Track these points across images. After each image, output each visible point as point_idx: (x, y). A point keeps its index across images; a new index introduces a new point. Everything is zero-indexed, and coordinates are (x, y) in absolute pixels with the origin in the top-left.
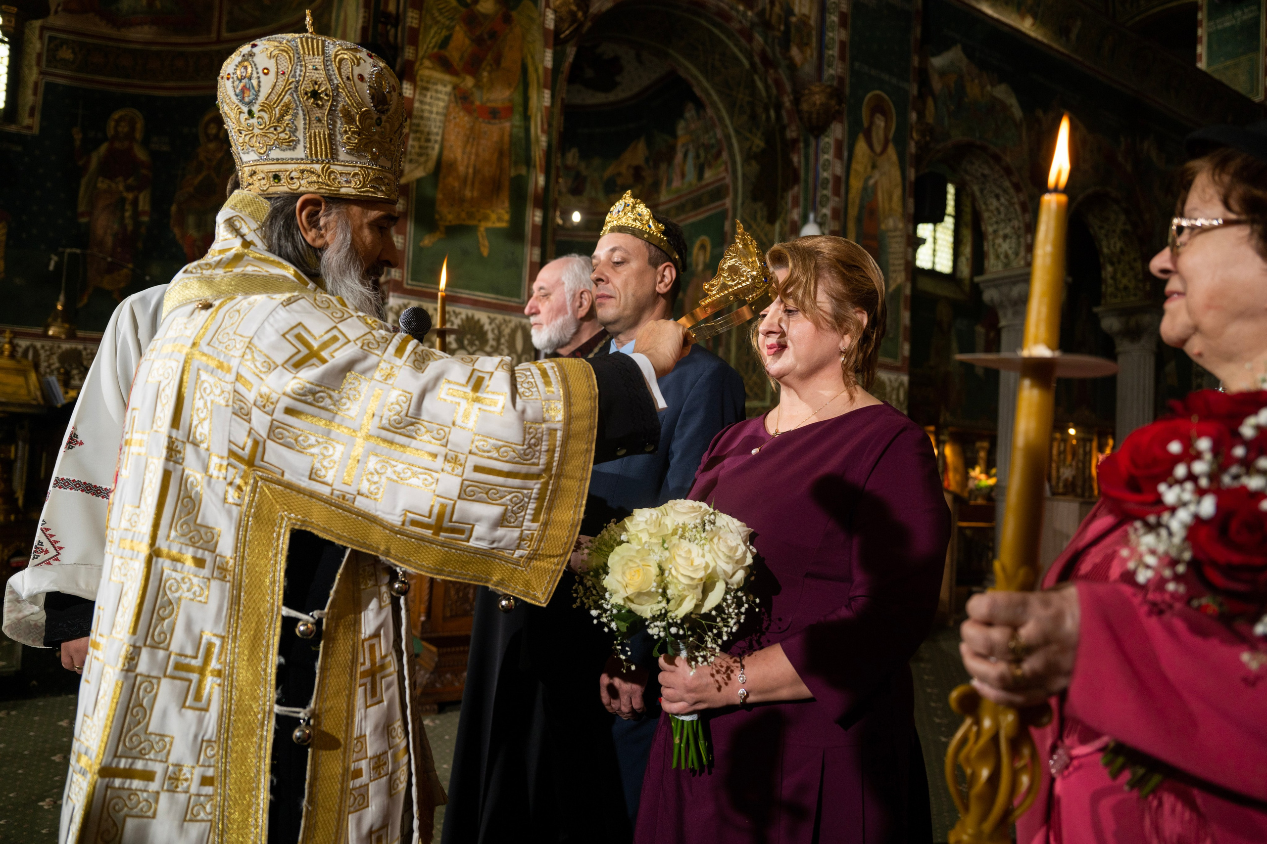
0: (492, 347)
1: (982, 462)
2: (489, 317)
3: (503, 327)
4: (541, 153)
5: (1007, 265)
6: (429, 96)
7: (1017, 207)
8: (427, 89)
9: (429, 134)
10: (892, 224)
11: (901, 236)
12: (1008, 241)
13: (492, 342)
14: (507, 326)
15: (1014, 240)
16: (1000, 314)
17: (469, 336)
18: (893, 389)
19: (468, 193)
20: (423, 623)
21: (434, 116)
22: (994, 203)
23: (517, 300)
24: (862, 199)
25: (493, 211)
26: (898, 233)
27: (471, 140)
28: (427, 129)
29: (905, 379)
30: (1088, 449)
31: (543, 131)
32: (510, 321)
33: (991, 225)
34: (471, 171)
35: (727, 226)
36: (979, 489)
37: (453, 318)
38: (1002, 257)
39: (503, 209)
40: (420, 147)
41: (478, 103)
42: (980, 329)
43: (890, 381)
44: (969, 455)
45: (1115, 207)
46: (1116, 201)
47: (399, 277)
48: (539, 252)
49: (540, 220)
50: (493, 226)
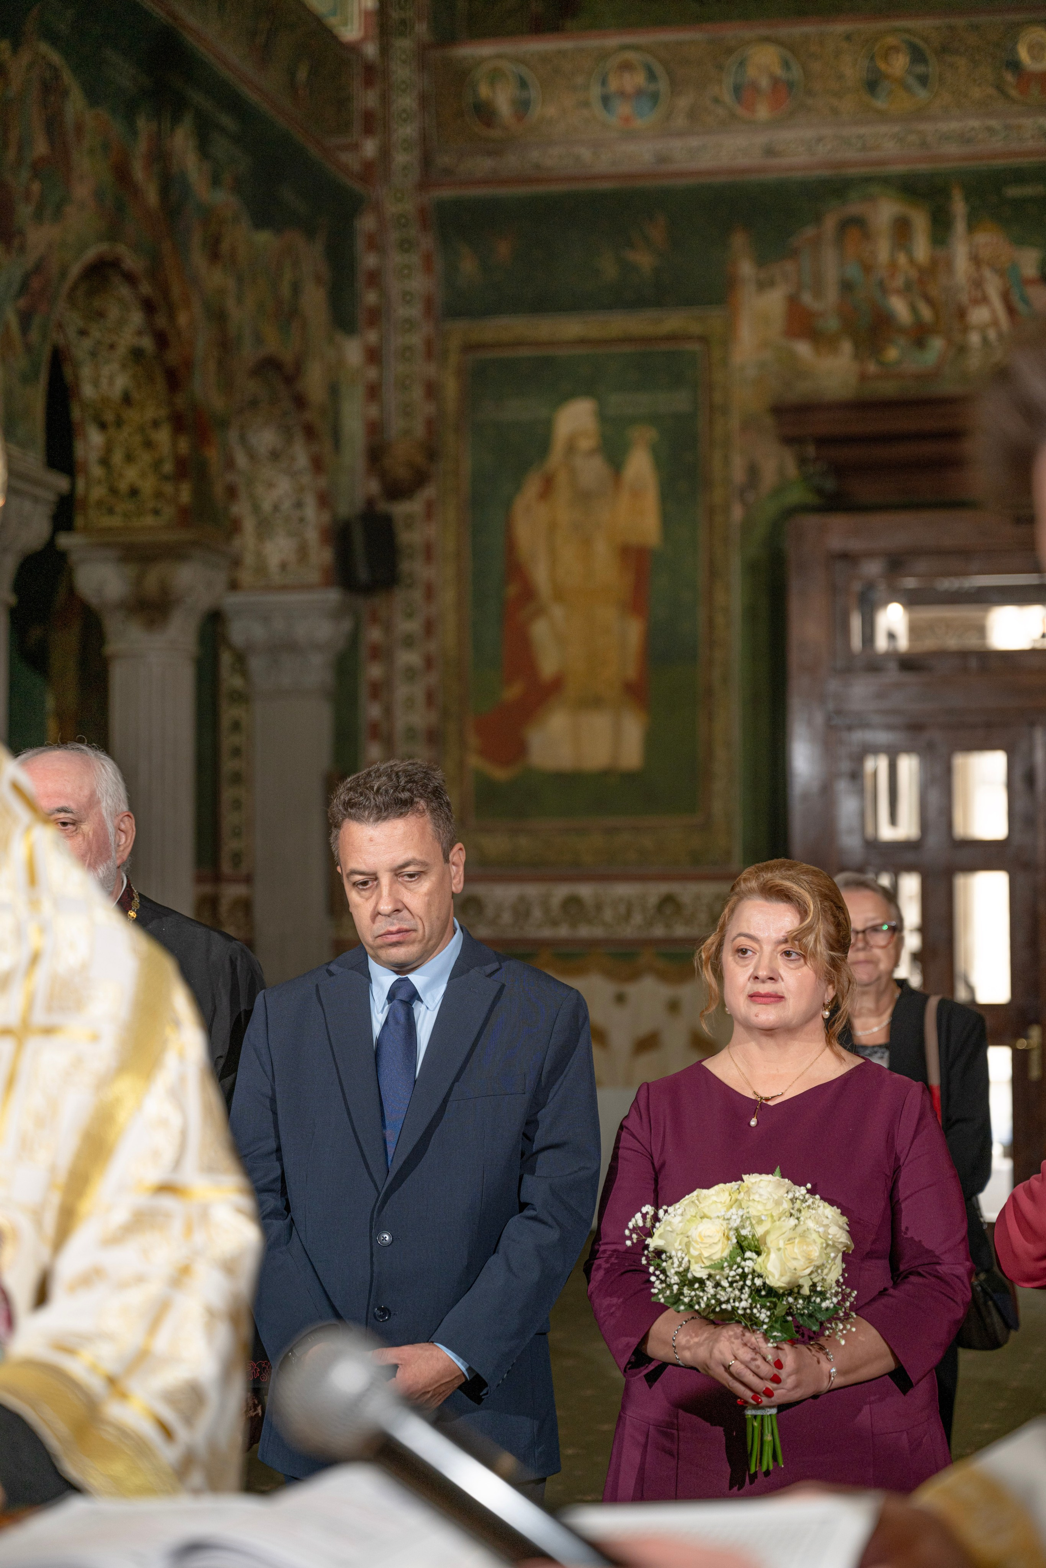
45: (124, 291)
46: (130, 279)
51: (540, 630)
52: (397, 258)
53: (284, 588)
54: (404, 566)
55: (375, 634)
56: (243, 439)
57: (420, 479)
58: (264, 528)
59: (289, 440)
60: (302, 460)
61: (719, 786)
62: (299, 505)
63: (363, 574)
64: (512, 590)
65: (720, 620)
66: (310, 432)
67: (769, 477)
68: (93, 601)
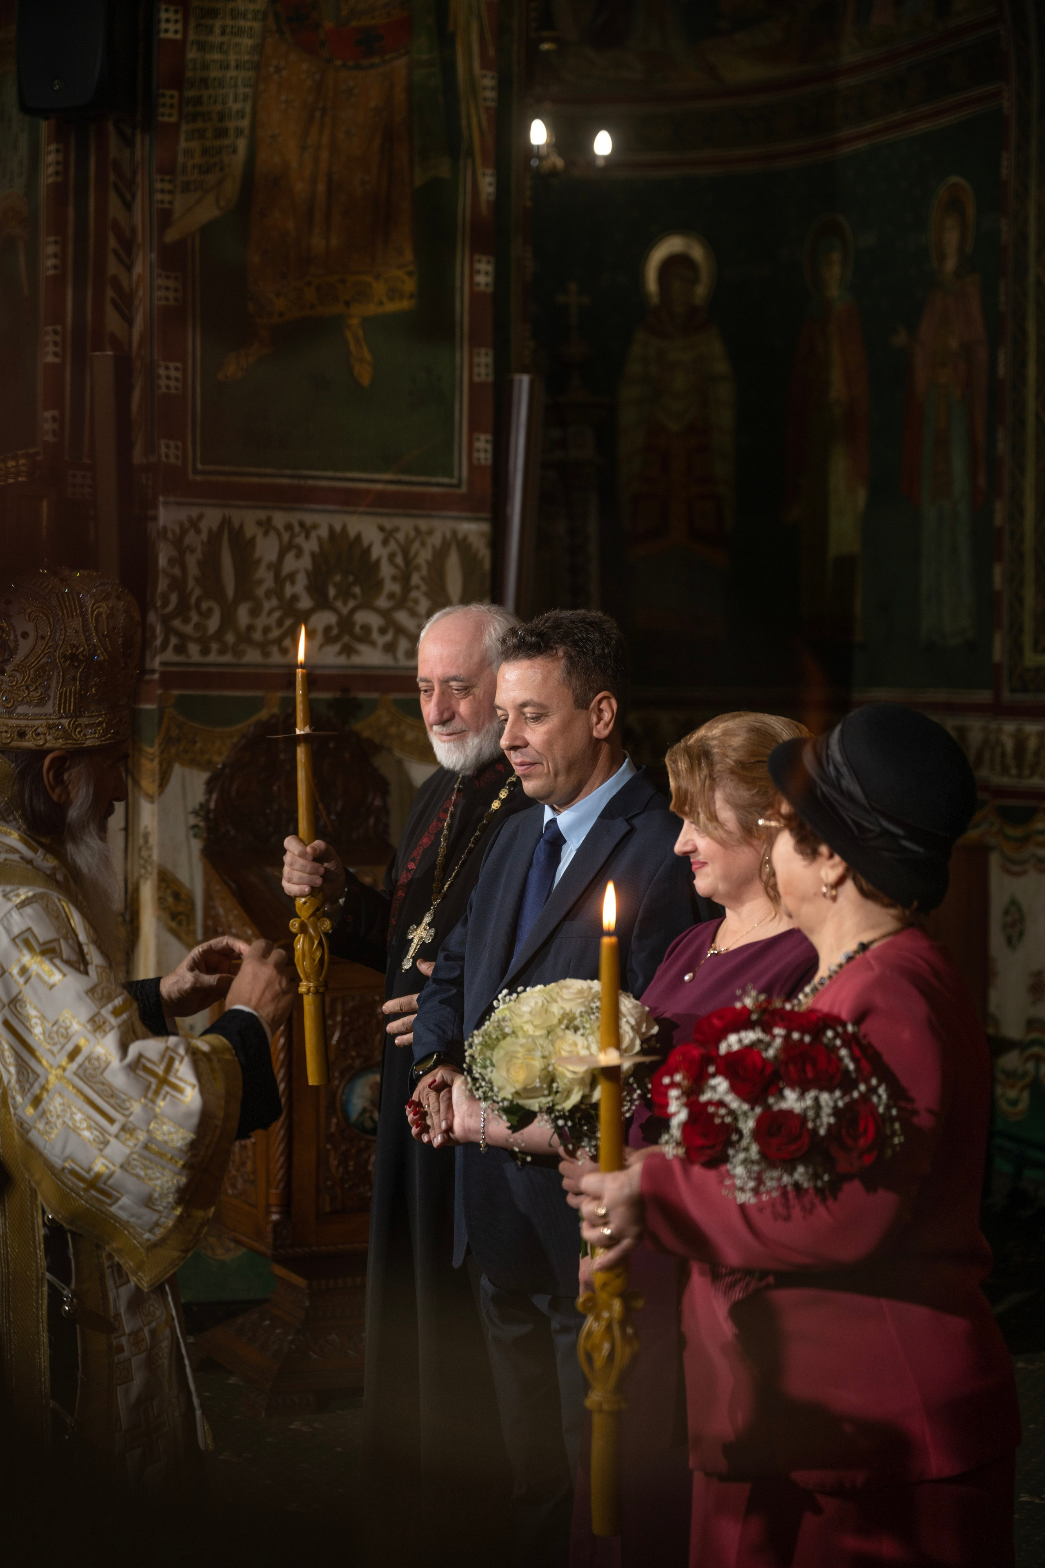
0: (391, 596)
2: (381, 529)
3: (416, 545)
4: (484, 118)
6: (217, 30)
8: (213, 13)
9: (222, 117)
13: (391, 586)
14: (423, 544)
17: (338, 578)
19: (318, 243)
20: (276, 1224)
21: (232, 73)
23: (445, 480)
25: (377, 277)
27: (318, 114)
28: (219, 107)
31: (483, 66)
32: (430, 532)
34: (321, 187)
35: (1007, 166)
37: (300, 540)
39: (401, 267)
40: (205, 152)
41: (329, 24)
47: (177, 457)
48: (489, 360)
49: (489, 279)
50: (380, 310)
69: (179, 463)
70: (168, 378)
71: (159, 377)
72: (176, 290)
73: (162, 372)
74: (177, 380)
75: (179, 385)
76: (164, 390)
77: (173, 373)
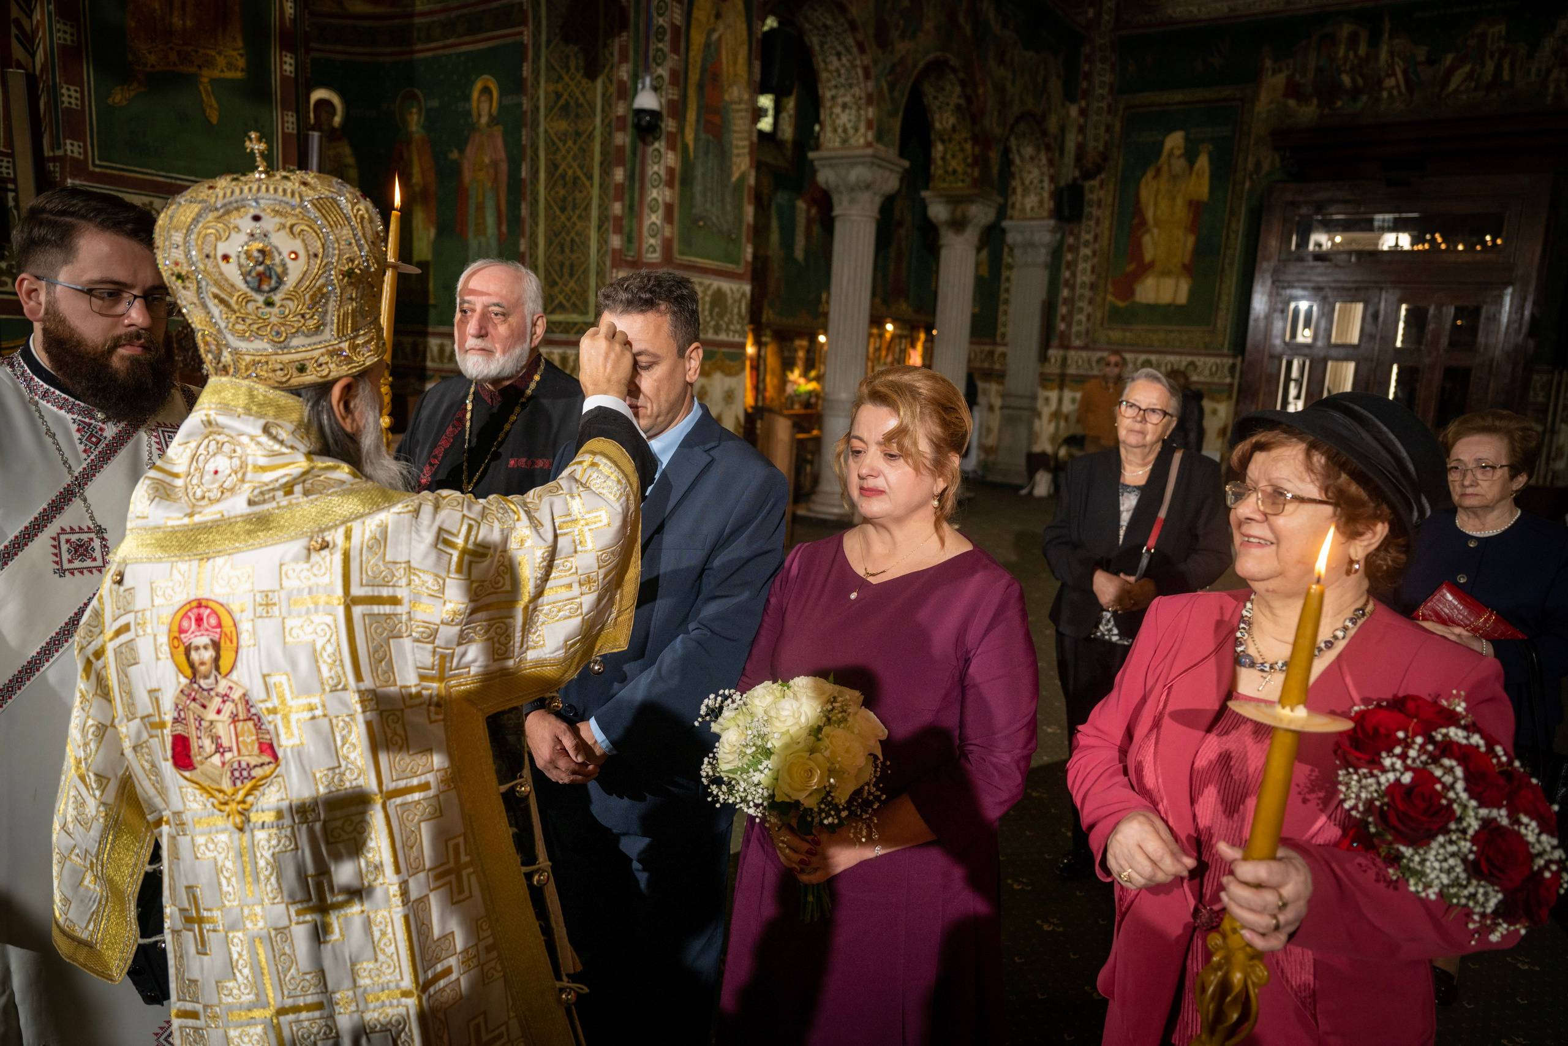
1: (800, 363)
5: (844, 141)
7: (860, 71)
10: (736, 93)
11: (746, 110)
12: (847, 111)
15: (853, 112)
16: (835, 199)
18: (735, 301)
19: (177, 21)
22: (835, 63)
24: (704, 59)
25: (220, 53)
26: (743, 106)
29: (747, 288)
30: (903, 346)
33: (830, 89)
35: (526, 70)
36: (798, 395)
38: (840, 130)
39: (235, 50)
42: (801, 205)
43: (732, 292)
44: (786, 354)
45: (952, 76)
46: (954, 70)
47: (80, 154)
48: (294, 119)
49: (292, 69)
50: (222, 75)
51: (1147, 239)
52: (1099, 66)
53: (1032, 219)
54: (1087, 210)
55: (1071, 240)
56: (1019, 151)
57: (1098, 170)
58: (1026, 191)
59: (1039, 151)
60: (1044, 161)
61: (1221, 313)
62: (1041, 181)
63: (1066, 213)
64: (1136, 221)
65: (1232, 236)
66: (1048, 148)
67: (1266, 167)
68: (934, 220)
69: (82, 157)
70: (70, 96)
71: (63, 95)
72: (72, 35)
73: (64, 91)
74: (77, 99)
75: (79, 102)
76: (66, 105)
77: (73, 93)
